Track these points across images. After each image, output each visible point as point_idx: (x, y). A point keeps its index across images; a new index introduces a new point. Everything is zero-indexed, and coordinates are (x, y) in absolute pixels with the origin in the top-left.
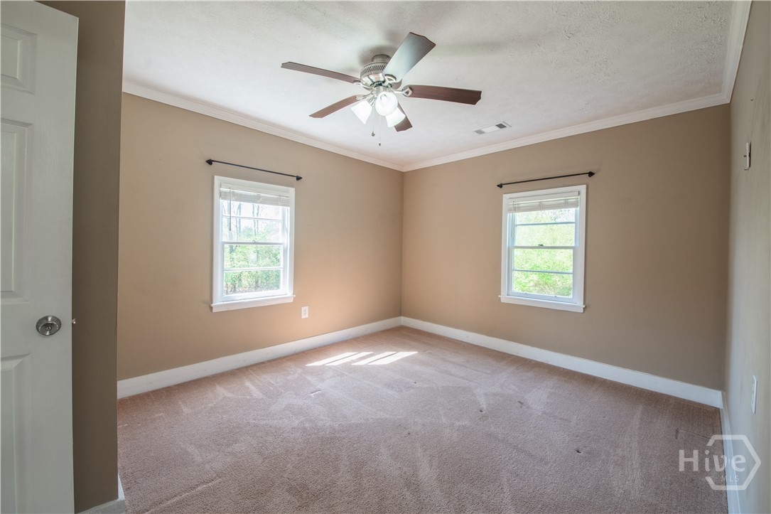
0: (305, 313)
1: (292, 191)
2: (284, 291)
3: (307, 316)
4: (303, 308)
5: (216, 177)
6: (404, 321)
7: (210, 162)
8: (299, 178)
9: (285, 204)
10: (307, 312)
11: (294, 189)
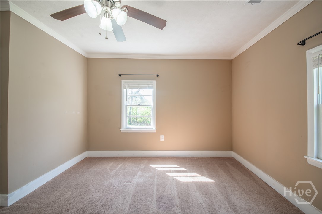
0: (162, 138)
1: (154, 82)
2: (152, 127)
3: (163, 140)
4: (161, 136)
5: (122, 80)
6: (233, 154)
7: (120, 75)
8: (158, 76)
9: (151, 88)
10: (163, 138)
11: (155, 81)
